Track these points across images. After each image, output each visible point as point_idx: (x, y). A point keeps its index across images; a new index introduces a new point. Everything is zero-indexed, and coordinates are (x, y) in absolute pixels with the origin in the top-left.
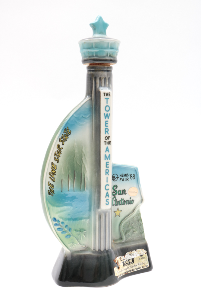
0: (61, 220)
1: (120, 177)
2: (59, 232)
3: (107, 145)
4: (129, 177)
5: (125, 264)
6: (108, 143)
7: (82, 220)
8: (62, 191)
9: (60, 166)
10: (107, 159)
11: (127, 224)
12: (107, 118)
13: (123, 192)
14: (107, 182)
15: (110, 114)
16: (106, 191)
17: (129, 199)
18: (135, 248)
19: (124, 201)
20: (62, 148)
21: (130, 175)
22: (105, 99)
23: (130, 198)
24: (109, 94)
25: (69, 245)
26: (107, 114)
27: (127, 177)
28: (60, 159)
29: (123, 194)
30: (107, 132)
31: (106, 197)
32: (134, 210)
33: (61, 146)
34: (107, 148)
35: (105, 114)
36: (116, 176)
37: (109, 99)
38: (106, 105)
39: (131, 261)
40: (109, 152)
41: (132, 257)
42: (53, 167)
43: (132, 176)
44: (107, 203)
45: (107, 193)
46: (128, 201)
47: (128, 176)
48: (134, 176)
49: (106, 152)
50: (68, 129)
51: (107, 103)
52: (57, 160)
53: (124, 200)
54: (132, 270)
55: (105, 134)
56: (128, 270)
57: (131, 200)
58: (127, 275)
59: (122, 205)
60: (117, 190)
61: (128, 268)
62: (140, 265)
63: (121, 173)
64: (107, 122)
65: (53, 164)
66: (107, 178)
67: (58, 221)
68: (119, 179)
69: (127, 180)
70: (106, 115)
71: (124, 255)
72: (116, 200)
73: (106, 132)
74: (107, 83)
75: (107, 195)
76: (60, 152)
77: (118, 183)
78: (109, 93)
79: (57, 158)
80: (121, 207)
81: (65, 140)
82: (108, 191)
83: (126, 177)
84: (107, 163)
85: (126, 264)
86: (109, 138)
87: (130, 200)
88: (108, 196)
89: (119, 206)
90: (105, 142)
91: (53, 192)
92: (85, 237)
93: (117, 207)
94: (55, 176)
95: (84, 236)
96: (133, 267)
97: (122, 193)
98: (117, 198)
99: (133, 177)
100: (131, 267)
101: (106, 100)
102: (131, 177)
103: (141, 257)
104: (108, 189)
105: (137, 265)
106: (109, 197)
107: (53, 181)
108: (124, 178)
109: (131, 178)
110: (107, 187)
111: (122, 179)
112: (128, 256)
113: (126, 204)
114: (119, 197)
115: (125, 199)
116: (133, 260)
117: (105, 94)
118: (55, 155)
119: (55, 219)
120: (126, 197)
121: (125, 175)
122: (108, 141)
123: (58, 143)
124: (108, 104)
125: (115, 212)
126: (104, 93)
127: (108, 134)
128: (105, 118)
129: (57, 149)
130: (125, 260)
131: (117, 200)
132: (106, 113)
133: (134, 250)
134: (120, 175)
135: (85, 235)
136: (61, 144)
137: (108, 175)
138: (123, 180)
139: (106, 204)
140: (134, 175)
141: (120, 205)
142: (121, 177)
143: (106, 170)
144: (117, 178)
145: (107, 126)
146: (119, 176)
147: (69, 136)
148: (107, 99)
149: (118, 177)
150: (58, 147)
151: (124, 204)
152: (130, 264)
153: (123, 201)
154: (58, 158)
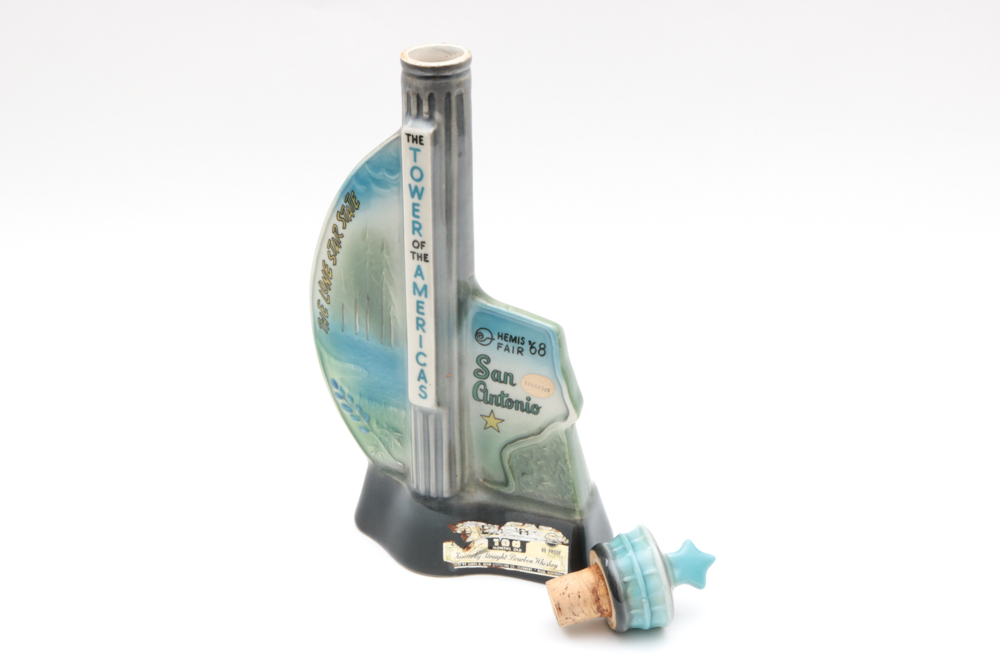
0: (346, 390)
1: (497, 341)
2: (347, 414)
3: (416, 262)
4: (526, 347)
5: (497, 544)
6: (419, 257)
7: (391, 408)
8: (343, 330)
9: (338, 272)
10: (420, 294)
11: (525, 455)
12: (416, 196)
13: (508, 378)
14: (421, 346)
15: (423, 189)
16: (419, 368)
17: (525, 401)
18: (538, 522)
19: (510, 400)
20: (342, 236)
21: (530, 342)
22: (411, 149)
23: (529, 399)
24: (421, 140)
25: (370, 449)
26: (416, 188)
27: (520, 345)
28: (338, 256)
29: (505, 382)
30: (418, 230)
31: (419, 380)
32: (541, 431)
33: (341, 231)
34: (419, 268)
35: (410, 186)
36: (486, 334)
37: (419, 150)
38: (414, 164)
39: (517, 544)
40: (423, 278)
41: (524, 538)
42: (327, 273)
43: (537, 346)
44: (423, 395)
45: (422, 371)
46: (521, 403)
47: (523, 344)
48: (544, 349)
49: (415, 276)
50: (354, 197)
51: (415, 160)
52: (333, 257)
53: (510, 397)
54: (516, 567)
55: (413, 233)
56: (501, 561)
57: (531, 403)
58: (495, 570)
59: (504, 407)
60: (491, 367)
61: (502, 557)
62: (542, 564)
63: (504, 330)
64: (416, 207)
65: (325, 266)
66: (421, 337)
67: (342, 390)
68: (495, 344)
69: (520, 351)
70: (413, 188)
71: (501, 524)
72: (485, 391)
73: (414, 229)
74: (425, 108)
75: (422, 376)
76: (338, 244)
77: (490, 350)
78: (421, 137)
79: (332, 253)
80: (500, 412)
81: (349, 220)
82: (424, 368)
83: (516, 345)
84: (418, 302)
85: (500, 545)
86: (423, 246)
87: (528, 404)
88: (425, 378)
89: (494, 407)
90: (413, 253)
91: (327, 324)
92: (402, 445)
93: (489, 407)
94: (330, 293)
95: (399, 444)
96: (519, 560)
97: (502, 379)
98: (488, 387)
99: (538, 348)
100: (512, 558)
101: (412, 152)
102: (532, 347)
103: (548, 548)
104: (424, 365)
105: (531, 562)
106: (426, 382)
107: (327, 300)
108: (511, 345)
109: (533, 350)
110: (422, 359)
111: (504, 347)
112: (511, 529)
113: (517, 409)
114: (494, 388)
115: (514, 397)
116: (523, 545)
117: (411, 138)
118: (329, 246)
119: (336, 385)
120: (515, 393)
121: (514, 340)
122: (420, 251)
123: (335, 221)
124: (418, 164)
125: (487, 419)
126: (408, 135)
127: (421, 235)
128: (413, 196)
129: (333, 235)
130: (500, 536)
131: (490, 392)
132: (414, 184)
133: (532, 523)
134: (500, 336)
135: (399, 441)
136: (340, 225)
137: (424, 331)
138: (507, 349)
139: (420, 395)
140: (542, 346)
141: (498, 405)
142: (500, 341)
143: (418, 319)
144: (488, 341)
145: (418, 217)
146: (495, 337)
147: (356, 213)
148: (416, 151)
149: (492, 339)
150: (335, 230)
151: (510, 407)
152: (512, 550)
153: (505, 399)
154: (335, 255)
